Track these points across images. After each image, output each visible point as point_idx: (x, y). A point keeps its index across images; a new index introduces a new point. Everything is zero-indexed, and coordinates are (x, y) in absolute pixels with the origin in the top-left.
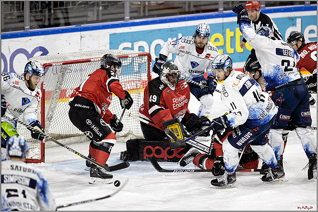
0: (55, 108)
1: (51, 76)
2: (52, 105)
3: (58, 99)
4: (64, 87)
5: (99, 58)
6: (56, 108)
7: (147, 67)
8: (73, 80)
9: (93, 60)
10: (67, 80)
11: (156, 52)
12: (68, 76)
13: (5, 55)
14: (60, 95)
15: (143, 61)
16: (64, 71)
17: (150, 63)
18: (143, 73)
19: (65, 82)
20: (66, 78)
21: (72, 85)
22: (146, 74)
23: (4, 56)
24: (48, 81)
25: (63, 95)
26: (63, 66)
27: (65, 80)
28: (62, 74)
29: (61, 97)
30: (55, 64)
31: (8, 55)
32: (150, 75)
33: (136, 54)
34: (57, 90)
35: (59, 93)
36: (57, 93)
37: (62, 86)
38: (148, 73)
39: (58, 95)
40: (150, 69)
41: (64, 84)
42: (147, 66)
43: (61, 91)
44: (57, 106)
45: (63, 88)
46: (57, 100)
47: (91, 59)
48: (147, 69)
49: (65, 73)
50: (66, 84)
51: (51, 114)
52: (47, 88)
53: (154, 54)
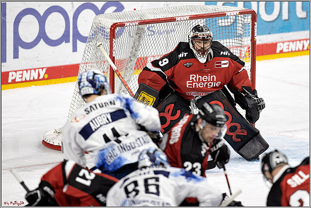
0: (129, 82)
1: (124, 39)
2: (125, 77)
3: (133, 69)
4: (142, 53)
5: (186, 17)
6: (131, 81)
7: (251, 29)
8: (153, 45)
9: (179, 19)
10: (145, 45)
11: (267, 9)
12: (146, 39)
13: (66, 10)
14: (136, 64)
15: (246, 20)
16: (141, 33)
17: (255, 23)
18: (246, 36)
19: (143, 47)
20: (144, 42)
21: (152, 50)
22: (250, 38)
23: (66, 12)
24: (119, 46)
25: (139, 64)
26: (140, 26)
27: (142, 45)
28: (138, 37)
29: (137, 66)
30: (128, 24)
31: (70, 11)
32: (255, 40)
33: (236, 12)
34: (131, 58)
35: (135, 62)
36: (132, 62)
37: (139, 52)
38: (252, 37)
39: (133, 64)
40: (255, 31)
41: (141, 50)
42: (251, 27)
43: (137, 59)
44: (132, 79)
45: (140, 56)
46: (131, 71)
47: (177, 18)
48: (250, 31)
49: (143, 35)
50: (144, 50)
51: (124, 90)
52: (119, 54)
53: (264, 12)
